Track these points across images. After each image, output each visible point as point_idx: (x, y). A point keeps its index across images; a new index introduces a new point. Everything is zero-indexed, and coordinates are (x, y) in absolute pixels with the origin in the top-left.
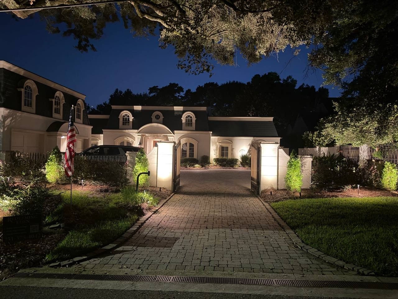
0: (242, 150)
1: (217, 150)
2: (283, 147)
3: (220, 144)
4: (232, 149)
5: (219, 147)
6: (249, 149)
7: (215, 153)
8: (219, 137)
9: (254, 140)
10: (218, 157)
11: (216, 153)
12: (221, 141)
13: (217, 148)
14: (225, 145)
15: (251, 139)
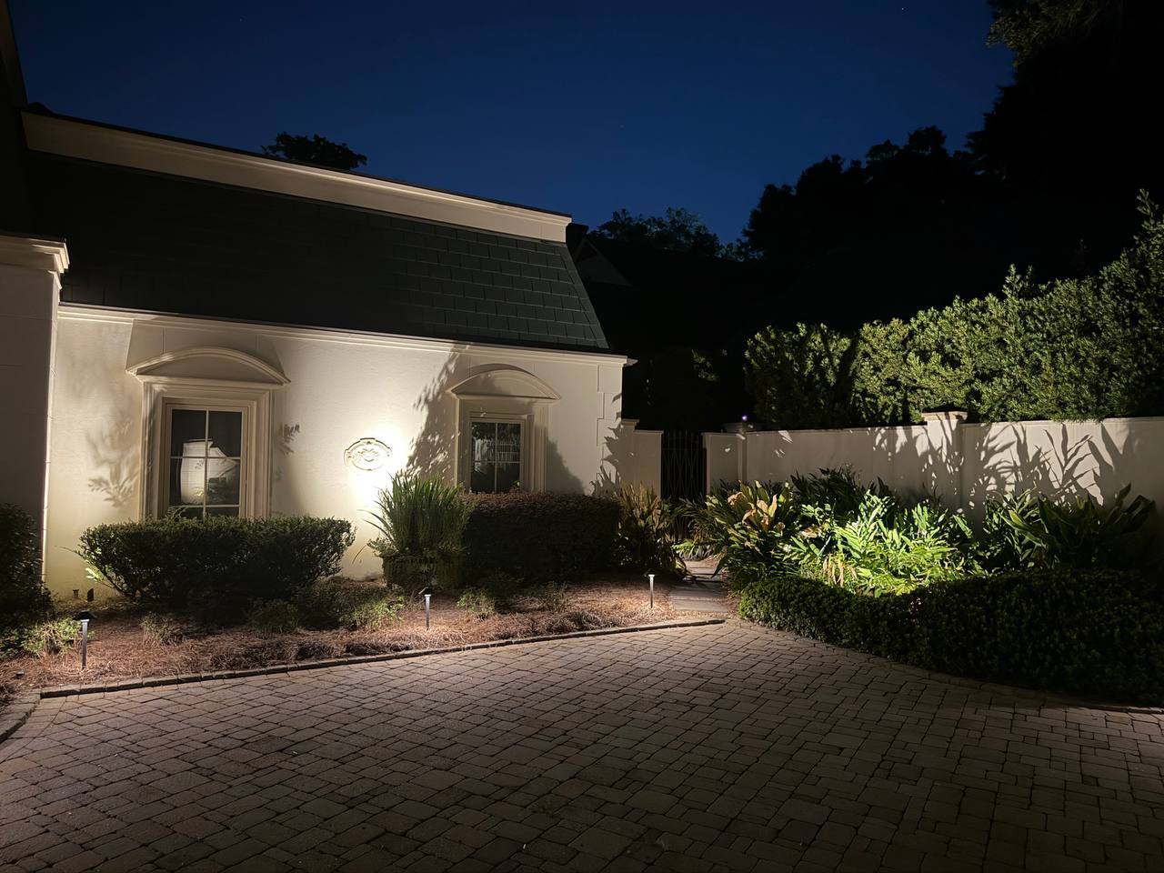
0: (369, 440)
1: (119, 439)
2: (635, 422)
3: (160, 384)
4: (282, 435)
5: (145, 409)
6: (425, 434)
7: (105, 472)
8: (147, 317)
9: (460, 362)
10: (135, 516)
11: (116, 476)
12: (167, 358)
13: (122, 417)
14: (203, 396)
15: (440, 351)
